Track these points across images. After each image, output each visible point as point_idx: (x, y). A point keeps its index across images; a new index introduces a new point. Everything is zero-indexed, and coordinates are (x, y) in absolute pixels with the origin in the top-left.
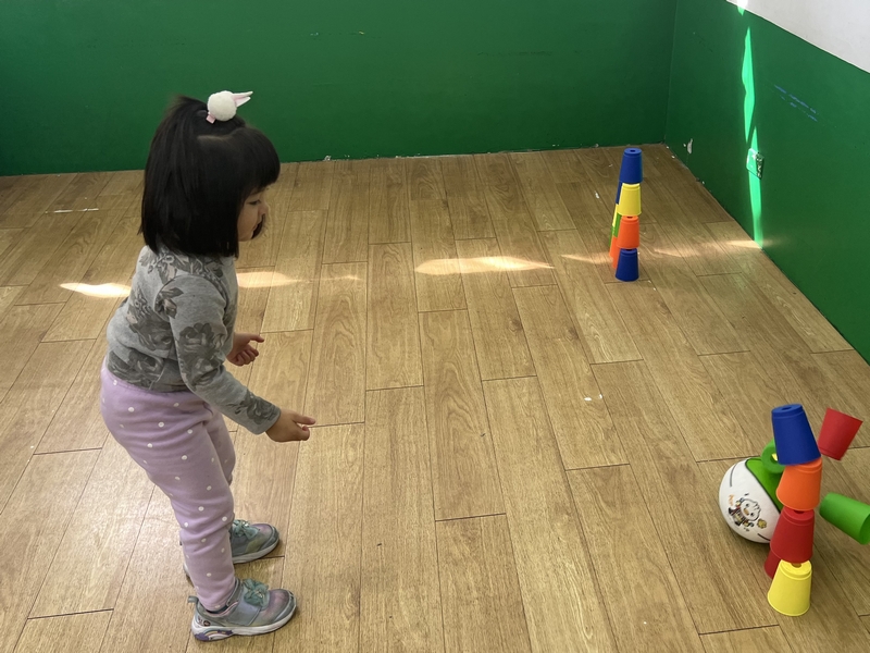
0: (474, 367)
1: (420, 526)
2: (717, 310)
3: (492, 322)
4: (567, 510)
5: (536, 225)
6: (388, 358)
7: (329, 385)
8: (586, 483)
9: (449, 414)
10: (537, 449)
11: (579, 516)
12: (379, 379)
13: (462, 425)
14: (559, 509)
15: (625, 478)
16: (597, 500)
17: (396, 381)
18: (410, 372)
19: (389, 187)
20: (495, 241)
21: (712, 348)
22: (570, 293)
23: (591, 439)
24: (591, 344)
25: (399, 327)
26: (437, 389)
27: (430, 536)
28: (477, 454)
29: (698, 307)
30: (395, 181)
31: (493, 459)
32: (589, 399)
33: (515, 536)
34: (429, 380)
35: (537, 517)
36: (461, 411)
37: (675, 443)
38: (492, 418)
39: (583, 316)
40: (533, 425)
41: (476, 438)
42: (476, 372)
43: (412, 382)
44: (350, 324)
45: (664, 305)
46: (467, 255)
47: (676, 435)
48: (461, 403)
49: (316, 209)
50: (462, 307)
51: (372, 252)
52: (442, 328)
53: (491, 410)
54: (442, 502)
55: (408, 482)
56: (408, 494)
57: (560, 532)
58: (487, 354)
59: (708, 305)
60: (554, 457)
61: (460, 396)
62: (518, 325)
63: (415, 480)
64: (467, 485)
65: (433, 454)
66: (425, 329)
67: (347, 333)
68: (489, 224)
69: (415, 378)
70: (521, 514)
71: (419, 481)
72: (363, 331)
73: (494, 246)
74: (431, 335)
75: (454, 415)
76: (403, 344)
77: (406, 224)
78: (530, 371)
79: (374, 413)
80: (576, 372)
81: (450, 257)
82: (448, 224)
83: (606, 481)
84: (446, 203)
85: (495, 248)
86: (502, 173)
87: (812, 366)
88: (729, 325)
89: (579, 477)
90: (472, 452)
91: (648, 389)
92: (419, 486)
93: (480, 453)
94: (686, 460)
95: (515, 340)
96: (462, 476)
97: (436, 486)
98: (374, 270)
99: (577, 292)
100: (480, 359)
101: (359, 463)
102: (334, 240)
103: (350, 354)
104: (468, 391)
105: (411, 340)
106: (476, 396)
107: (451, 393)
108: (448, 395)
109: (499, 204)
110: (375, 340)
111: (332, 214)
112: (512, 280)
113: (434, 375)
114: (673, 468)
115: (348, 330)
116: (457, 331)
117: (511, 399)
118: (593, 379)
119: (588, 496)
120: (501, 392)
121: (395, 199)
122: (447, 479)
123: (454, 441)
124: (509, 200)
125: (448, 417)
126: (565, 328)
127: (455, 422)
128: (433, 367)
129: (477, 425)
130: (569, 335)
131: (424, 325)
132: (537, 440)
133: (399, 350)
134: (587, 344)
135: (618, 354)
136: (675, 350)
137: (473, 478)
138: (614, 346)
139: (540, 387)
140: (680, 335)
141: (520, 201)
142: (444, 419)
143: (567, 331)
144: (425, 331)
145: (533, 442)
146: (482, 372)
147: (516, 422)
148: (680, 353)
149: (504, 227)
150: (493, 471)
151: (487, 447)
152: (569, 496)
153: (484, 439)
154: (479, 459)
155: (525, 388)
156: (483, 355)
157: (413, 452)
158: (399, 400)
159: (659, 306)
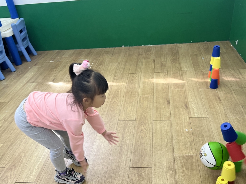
0: (152, 115)
1: (125, 168)
2: (237, 101)
3: (160, 101)
4: (172, 169)
5: (181, 68)
6: (127, 111)
7: (109, 118)
8: (180, 160)
9: (141, 131)
10: (167, 146)
11: (176, 172)
12: (123, 117)
13: (144, 135)
14: (170, 169)
15: (194, 160)
16: (183, 167)
17: (127, 118)
18: (132, 116)
19: (139, 55)
20: (166, 73)
21: (233, 114)
22: (187, 92)
23: (185, 144)
24: (191, 110)
25: (132, 101)
26: (139, 122)
27: (127, 173)
28: (147, 146)
29: (231, 99)
30: (141, 53)
31: (152, 148)
32: (187, 130)
33: (153, 176)
34: (137, 119)
35: (162, 170)
36: (145, 130)
38: (154, 134)
39: (190, 100)
40: (167, 137)
41: (148, 140)
42: (152, 117)
43: (132, 119)
44: (118, 99)
45: (219, 98)
46: (157, 78)
48: (145, 127)
49: (116, 62)
50: (152, 95)
51: (129, 76)
52: (144, 102)
53: (154, 131)
54: (133, 161)
55: (124, 153)
56: (124, 157)
57: (168, 177)
58: (156, 111)
59: (235, 99)
60: (171, 150)
61: (145, 125)
62: (168, 102)
63: (127, 152)
64: (142, 156)
65: (133, 144)
67: (117, 102)
68: (166, 68)
69: (133, 118)
70: (157, 169)
71: (127, 153)
72: (122, 101)
73: (166, 75)
74: (141, 104)
75: (142, 131)
76: (132, 107)
77: (141, 67)
78: (169, 119)
79: (119, 128)
80: (184, 120)
81: (152, 78)
82: (153, 67)
83: (187, 160)
84: (154, 60)
85: (167, 75)
86: (174, 50)
88: (241, 107)
89: (178, 158)
90: (146, 145)
91: (208, 128)
92: (127, 154)
93: (148, 145)
95: (166, 107)
96: (141, 153)
97: (132, 155)
98: (128, 82)
99: (190, 91)
100: (154, 113)
102: (120, 72)
103: (117, 108)
104: (148, 124)
105: (134, 105)
106: (150, 125)
107: (143, 123)
108: (142, 124)
109: (171, 61)
110: (124, 104)
111: (121, 64)
112: (169, 87)
113: (139, 117)
115: (117, 101)
116: (149, 103)
117: (161, 127)
118: (190, 123)
119: (180, 165)
120: (158, 125)
121: (139, 59)
122: (136, 153)
123: (141, 140)
124: (174, 59)
125: (140, 132)
126: (184, 104)
127: (142, 134)
128: (139, 115)
129: (149, 136)
130: (184, 107)
131: (139, 100)
132: (167, 143)
133: (130, 108)
134: (190, 110)
135: (200, 115)
136: (220, 114)
137: (144, 154)
138: (199, 112)
139: (171, 124)
140: (223, 109)
141: (178, 60)
142: (139, 132)
143: (184, 105)
144: (139, 102)
145: (166, 144)
146: (154, 117)
147: (161, 136)
148: (222, 115)
149: (171, 69)
150: (151, 152)
151: (150, 143)
152: (174, 164)
153: (150, 141)
154: (147, 147)
155: (166, 124)
156: (155, 112)
157: (128, 143)
158: (127, 125)
159: (217, 98)
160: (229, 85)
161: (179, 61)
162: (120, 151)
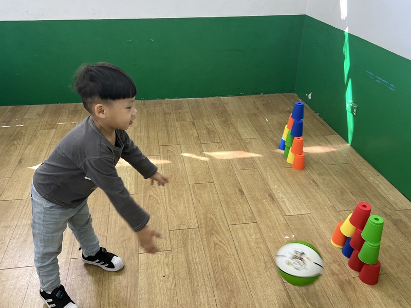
0: (223, 217)
2: (341, 184)
3: (228, 190)
5: (240, 136)
6: (178, 211)
8: (297, 291)
9: (215, 245)
10: (266, 268)
12: (175, 223)
13: (223, 252)
15: (317, 288)
16: (305, 302)
17: (184, 225)
18: (191, 219)
19: (165, 115)
20: (221, 144)
21: (345, 207)
22: (264, 174)
24: (282, 204)
25: (181, 192)
26: (206, 229)
28: (234, 271)
29: (332, 183)
30: (167, 112)
31: (243, 275)
32: (287, 237)
34: (201, 224)
36: (221, 244)
37: (339, 265)
38: (238, 248)
39: (274, 187)
40: (261, 253)
41: (232, 261)
42: (224, 219)
43: (192, 225)
44: (156, 191)
45: (314, 181)
47: (339, 260)
48: (220, 239)
50: (211, 181)
51: (161, 150)
52: (203, 193)
53: (237, 244)
54: (220, 303)
55: (200, 289)
56: (201, 297)
59: (337, 182)
61: (218, 234)
62: (241, 191)
63: (203, 287)
64: (232, 291)
65: (210, 271)
66: (194, 194)
67: (155, 196)
68: (217, 135)
69: (194, 223)
71: (206, 289)
72: (163, 194)
73: (221, 147)
74: (197, 197)
75: (217, 246)
76: (184, 203)
77: (176, 134)
78: (253, 220)
79: (175, 245)
80: (277, 221)
82: (196, 135)
83: (307, 289)
84: (193, 123)
86: (218, 108)
87: (398, 218)
88: (350, 193)
89: (292, 287)
90: (231, 270)
91: (317, 232)
92: (206, 291)
94: (347, 276)
95: (241, 200)
96: (229, 286)
97: (216, 292)
99: (268, 173)
100: (225, 212)
101: (172, 276)
103: (158, 208)
104: (222, 231)
105: (188, 200)
106: (227, 234)
107: (214, 232)
108: (212, 234)
109: (220, 124)
110: (170, 200)
111: (139, 129)
112: (234, 167)
113: (203, 221)
114: (341, 281)
115: (155, 194)
116: (211, 195)
117: (246, 237)
118: (287, 225)
119: (299, 299)
120: (240, 232)
121: (169, 121)
122: (221, 287)
123: (220, 262)
124: (224, 122)
125: (215, 247)
126: (266, 194)
127: (219, 251)
128: (202, 217)
129: (231, 253)
130: (269, 198)
131: (194, 192)
132: (265, 263)
133: (182, 206)
134: (279, 204)
135: (297, 210)
136: (326, 208)
137: (235, 287)
138: (294, 205)
139: (260, 229)
140: (327, 199)
141: (230, 122)
142: (213, 248)
143: (267, 196)
144: (195, 196)
145: (263, 264)
146: (228, 220)
147: (251, 251)
148: (329, 209)
149: (224, 137)
150: (245, 283)
151: (239, 267)
152: (289, 299)
153: (236, 262)
154: (236, 274)
155: (252, 230)
156: (227, 209)
157: (200, 270)
158: (187, 236)
159: (312, 182)
160: (321, 161)
161: (231, 124)
162: (191, 287)
